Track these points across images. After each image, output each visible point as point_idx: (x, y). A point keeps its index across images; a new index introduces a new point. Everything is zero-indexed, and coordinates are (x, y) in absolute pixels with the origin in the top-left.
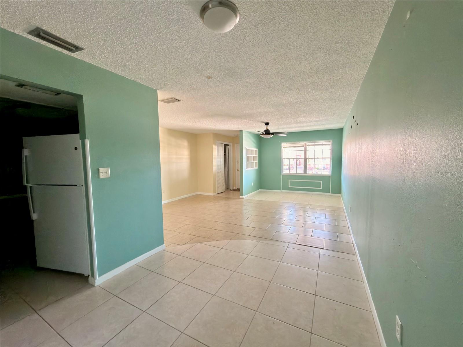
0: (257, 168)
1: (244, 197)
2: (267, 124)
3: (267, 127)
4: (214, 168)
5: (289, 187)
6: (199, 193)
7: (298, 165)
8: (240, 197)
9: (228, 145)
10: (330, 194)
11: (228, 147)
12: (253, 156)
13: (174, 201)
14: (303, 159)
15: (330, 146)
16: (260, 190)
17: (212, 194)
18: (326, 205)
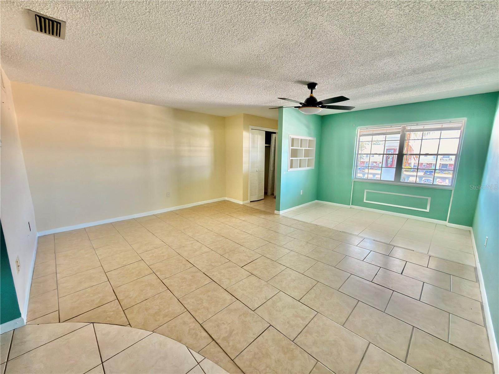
0: (312, 167)
1: (281, 212)
2: (312, 86)
3: (312, 93)
4: (246, 167)
5: (365, 201)
6: (227, 199)
7: (389, 165)
8: (276, 212)
9: (275, 133)
10: (446, 223)
11: (273, 136)
12: (304, 148)
13: (180, 209)
14: (397, 155)
15: (460, 131)
16: (316, 201)
17: (241, 203)
18: (430, 253)
